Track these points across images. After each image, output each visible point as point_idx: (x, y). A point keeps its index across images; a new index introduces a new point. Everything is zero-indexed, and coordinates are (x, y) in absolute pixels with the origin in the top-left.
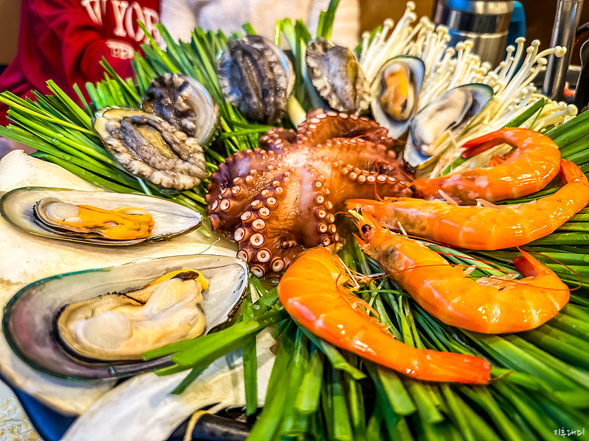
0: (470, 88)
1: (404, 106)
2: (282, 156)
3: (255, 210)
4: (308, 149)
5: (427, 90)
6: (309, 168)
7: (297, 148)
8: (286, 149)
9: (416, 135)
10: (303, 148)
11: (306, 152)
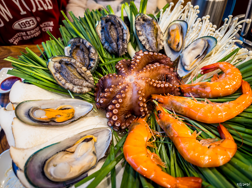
0: (207, 38)
1: (178, 46)
2: (125, 77)
3: (114, 104)
4: (136, 73)
5: (188, 38)
6: (136, 84)
7: (131, 73)
8: (126, 73)
9: (183, 61)
10: (133, 73)
11: (135, 75)
